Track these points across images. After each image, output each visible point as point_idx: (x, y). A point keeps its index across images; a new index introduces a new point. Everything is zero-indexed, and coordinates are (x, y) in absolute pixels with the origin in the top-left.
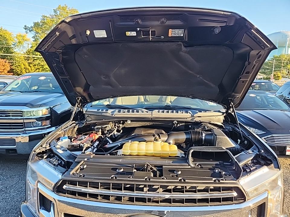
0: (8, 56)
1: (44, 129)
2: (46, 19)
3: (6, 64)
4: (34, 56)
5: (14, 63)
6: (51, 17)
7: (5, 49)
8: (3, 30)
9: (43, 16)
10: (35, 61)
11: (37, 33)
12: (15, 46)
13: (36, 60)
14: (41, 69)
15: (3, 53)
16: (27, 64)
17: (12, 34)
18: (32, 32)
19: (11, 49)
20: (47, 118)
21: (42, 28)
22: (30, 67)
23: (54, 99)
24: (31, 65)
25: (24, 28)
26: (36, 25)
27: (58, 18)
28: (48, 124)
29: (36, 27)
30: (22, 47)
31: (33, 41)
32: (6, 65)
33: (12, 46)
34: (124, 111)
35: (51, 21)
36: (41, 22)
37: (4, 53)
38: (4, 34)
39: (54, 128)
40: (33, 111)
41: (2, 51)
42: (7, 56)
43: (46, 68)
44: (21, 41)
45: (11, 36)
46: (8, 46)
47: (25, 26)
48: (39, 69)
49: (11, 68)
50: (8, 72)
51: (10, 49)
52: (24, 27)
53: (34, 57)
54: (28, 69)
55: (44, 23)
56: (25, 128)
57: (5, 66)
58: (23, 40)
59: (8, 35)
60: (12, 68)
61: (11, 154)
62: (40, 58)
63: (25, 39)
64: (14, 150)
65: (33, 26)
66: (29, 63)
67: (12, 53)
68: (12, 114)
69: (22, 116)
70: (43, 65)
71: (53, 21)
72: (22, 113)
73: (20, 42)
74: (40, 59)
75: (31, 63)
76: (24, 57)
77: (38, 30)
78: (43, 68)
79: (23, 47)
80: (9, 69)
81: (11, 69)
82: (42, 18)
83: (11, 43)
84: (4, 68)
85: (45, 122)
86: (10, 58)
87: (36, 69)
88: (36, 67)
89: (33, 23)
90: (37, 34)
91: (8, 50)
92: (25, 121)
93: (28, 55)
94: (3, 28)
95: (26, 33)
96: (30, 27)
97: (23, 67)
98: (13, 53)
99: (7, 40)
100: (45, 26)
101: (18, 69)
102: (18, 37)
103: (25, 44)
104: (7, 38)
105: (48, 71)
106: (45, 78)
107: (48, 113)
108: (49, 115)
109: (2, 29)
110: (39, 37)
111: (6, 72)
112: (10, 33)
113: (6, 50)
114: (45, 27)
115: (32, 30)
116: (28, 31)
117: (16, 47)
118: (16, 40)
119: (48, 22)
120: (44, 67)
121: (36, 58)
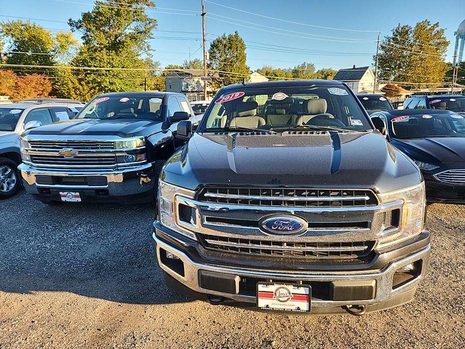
0: (47, 69)
1: (138, 165)
2: (102, 7)
3: (46, 82)
4: (86, 68)
5: (56, 80)
6: (109, 4)
7: (41, 59)
8: (37, 29)
9: (97, 2)
10: (88, 76)
11: (89, 30)
12: (56, 53)
13: (89, 74)
14: (97, 88)
15: (38, 65)
16: (76, 82)
17: (49, 34)
18: (80, 29)
19: (51, 58)
20: (142, 151)
21: (95, 23)
22: (82, 85)
23: (144, 128)
24: (83, 83)
25: (68, 24)
26: (86, 17)
27: (120, 5)
28: (144, 158)
29: (86, 21)
30: (66, 55)
31: (84, 44)
32: (46, 84)
33: (52, 53)
34: (248, 133)
35: (109, 9)
36: (93, 12)
37: (40, 65)
38: (39, 33)
39: (150, 164)
40: (126, 142)
41: (38, 62)
42: (45, 69)
43: (105, 87)
44: (63, 44)
45: (49, 37)
46: (46, 53)
47: (70, 20)
48: (95, 88)
49: (53, 87)
50: (50, 94)
51: (49, 59)
52: (69, 22)
53: (87, 70)
54: (79, 89)
55: (99, 13)
56: (117, 163)
57: (45, 86)
58: (68, 42)
59: (44, 36)
60: (55, 87)
61: (101, 197)
62: (96, 71)
63: (70, 40)
64: (105, 191)
65: (81, 20)
66: (80, 80)
67: (52, 64)
68: (101, 145)
69: (113, 148)
70: (100, 82)
71: (112, 9)
72: (113, 144)
73: (63, 46)
74: (95, 73)
75: (82, 80)
76: (71, 70)
77: (90, 26)
78: (101, 87)
79: (69, 54)
80: (50, 89)
81: (53, 90)
82: (95, 5)
83: (50, 47)
84: (44, 88)
85: (140, 156)
86: (50, 73)
87: (91, 89)
88: (90, 85)
89: (81, 14)
90: (88, 33)
91: (46, 59)
92: (117, 155)
93: (77, 66)
94: (37, 25)
95: (73, 31)
96: (77, 21)
97: (71, 85)
98: (54, 64)
99: (43, 44)
100: (101, 18)
101: (64, 90)
102: (59, 38)
103: (70, 49)
104: (44, 40)
105: (107, 91)
106: (128, 100)
107: (143, 145)
108: (144, 147)
109: (35, 26)
110: (91, 36)
111: (46, 94)
112: (47, 32)
113: (44, 59)
114: (100, 20)
115: (80, 26)
116: (75, 28)
117: (57, 55)
118: (56, 42)
119: (105, 12)
120: (102, 85)
121: (89, 72)
